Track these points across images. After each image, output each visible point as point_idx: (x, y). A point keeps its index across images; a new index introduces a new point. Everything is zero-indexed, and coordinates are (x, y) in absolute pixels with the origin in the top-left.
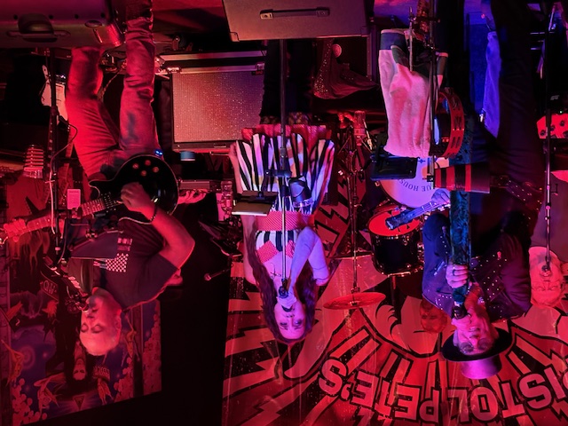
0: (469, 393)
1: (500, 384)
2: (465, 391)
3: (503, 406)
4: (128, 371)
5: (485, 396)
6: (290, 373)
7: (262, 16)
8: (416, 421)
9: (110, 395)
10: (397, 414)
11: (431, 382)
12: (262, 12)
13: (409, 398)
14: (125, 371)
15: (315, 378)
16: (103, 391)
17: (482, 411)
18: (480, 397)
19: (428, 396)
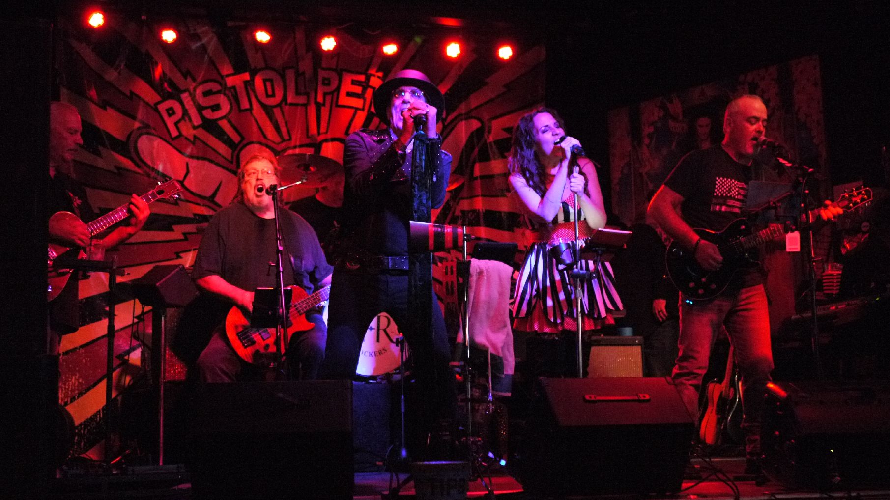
0: (285, 98)
1: (251, 109)
2: (289, 101)
3: (248, 85)
4: (647, 130)
5: (268, 96)
6: (475, 124)
7: (647, 397)
8: (342, 70)
9: (668, 105)
10: (362, 78)
11: (325, 112)
12: (648, 401)
13: (350, 94)
14: (651, 130)
15: (450, 118)
16: (676, 107)
17: (271, 80)
18: (273, 95)
19: (328, 98)
